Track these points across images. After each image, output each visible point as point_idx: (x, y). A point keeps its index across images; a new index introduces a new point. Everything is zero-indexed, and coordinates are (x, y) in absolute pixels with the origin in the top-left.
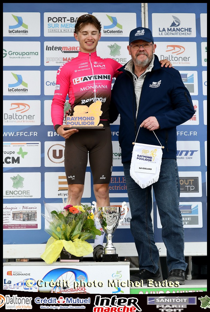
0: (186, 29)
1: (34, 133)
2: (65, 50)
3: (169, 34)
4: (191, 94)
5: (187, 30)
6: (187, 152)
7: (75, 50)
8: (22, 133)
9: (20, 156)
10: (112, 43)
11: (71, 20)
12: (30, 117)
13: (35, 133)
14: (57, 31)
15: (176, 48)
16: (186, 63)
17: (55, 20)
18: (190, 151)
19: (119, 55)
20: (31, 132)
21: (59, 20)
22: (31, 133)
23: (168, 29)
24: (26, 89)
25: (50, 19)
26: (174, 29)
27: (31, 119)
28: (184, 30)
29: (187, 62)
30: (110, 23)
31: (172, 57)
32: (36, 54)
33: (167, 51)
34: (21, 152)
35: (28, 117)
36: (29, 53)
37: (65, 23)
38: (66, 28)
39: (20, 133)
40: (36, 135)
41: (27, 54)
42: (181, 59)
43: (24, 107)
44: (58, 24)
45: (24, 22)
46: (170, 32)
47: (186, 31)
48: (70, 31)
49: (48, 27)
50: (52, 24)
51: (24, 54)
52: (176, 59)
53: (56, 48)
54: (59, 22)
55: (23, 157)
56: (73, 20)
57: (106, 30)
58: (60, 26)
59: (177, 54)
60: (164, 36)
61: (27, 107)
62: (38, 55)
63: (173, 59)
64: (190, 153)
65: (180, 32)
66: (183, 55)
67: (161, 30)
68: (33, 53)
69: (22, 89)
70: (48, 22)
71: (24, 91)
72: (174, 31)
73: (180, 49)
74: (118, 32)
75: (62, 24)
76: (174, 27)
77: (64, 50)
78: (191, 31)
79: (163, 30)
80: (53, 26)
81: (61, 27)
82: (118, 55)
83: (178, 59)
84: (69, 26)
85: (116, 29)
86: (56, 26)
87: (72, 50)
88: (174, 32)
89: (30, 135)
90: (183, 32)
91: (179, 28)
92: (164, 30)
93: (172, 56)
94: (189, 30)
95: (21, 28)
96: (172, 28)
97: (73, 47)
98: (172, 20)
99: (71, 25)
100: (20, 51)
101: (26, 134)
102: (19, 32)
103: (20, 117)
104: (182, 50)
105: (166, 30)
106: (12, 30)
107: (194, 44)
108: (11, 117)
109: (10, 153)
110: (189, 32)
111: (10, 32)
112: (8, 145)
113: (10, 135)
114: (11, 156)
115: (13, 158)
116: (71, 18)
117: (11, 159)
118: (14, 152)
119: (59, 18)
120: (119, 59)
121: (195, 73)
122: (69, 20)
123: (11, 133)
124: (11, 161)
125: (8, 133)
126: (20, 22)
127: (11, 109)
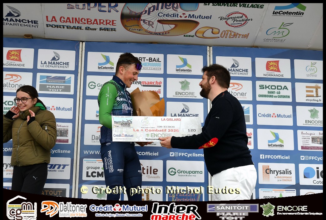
0: (244, 70)
2: (144, 84)
4: (247, 123)
5: (245, 71)
7: (152, 84)
10: (183, 80)
11: (149, 60)
15: (235, 85)
16: (243, 98)
19: (188, 89)
26: (234, 69)
28: (242, 70)
29: (245, 96)
30: (182, 63)
37: (145, 62)
38: (146, 66)
42: (239, 94)
45: (111, 60)
47: (244, 71)
48: (148, 69)
52: (235, 94)
53: (137, 82)
56: (151, 60)
57: (178, 69)
59: (236, 90)
65: (239, 72)
66: (241, 91)
74: (188, 70)
78: (248, 72)
84: (148, 65)
85: (186, 68)
87: (150, 84)
88: (234, 72)
90: (241, 73)
91: (238, 69)
94: (246, 70)
95: (108, 65)
97: (150, 82)
98: (232, 63)
99: (149, 64)
102: (107, 68)
104: (240, 87)
106: (101, 66)
107: (250, 83)
108: (98, 138)
109: (96, 168)
110: (246, 73)
111: (99, 68)
112: (95, 162)
113: (96, 154)
114: (96, 171)
115: (98, 173)
116: (149, 58)
117: (96, 173)
118: (99, 168)
119: (139, 58)
120: (188, 93)
121: (251, 106)
122: (148, 60)
123: (97, 151)
124: (96, 175)
125: (95, 151)
126: (108, 60)
127: (97, 132)
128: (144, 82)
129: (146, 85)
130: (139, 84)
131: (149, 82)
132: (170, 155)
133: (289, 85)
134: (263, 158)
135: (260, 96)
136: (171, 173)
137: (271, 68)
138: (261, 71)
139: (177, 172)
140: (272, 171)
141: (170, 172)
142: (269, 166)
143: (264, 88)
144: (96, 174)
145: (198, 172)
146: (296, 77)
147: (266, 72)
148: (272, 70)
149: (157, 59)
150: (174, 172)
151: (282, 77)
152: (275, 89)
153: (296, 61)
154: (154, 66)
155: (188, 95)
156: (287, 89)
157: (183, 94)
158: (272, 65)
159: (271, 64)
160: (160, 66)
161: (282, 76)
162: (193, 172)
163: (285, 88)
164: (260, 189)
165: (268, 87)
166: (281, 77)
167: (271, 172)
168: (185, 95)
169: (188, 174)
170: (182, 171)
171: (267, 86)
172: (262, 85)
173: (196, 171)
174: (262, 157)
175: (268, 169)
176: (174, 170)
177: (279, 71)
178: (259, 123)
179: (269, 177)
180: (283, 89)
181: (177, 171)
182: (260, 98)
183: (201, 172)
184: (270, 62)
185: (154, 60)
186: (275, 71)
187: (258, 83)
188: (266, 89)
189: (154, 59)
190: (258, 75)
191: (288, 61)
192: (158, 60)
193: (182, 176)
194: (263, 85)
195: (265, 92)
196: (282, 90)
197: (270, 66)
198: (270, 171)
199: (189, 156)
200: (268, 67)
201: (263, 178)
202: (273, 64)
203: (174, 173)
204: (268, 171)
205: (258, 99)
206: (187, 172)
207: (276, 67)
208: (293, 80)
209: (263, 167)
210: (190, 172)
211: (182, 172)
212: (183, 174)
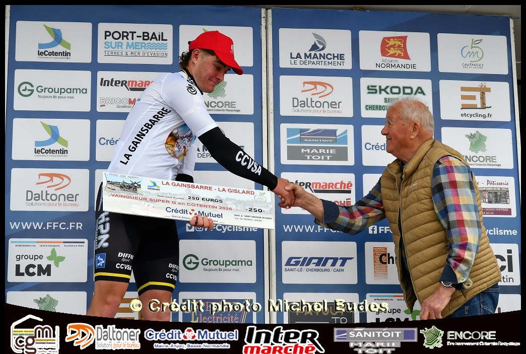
0: (336, 55)
1: (77, 224)
2: (132, 86)
3: (307, 63)
5: (337, 57)
6: (335, 260)
8: (56, 225)
9: (52, 263)
11: (144, 36)
12: (70, 197)
13: (79, 225)
14: (120, 54)
15: (318, 86)
16: (335, 111)
17: (116, 35)
18: (341, 259)
19: (223, 95)
20: (71, 223)
21: (123, 36)
22: (72, 225)
23: (305, 54)
24: (65, 151)
25: (108, 34)
26: (315, 54)
27: (73, 200)
28: (332, 57)
29: (337, 109)
31: (312, 101)
32: (83, 91)
33: (302, 91)
34: (53, 256)
35: (68, 197)
36: (72, 90)
37: (134, 41)
38: (137, 50)
39: (52, 225)
40: (80, 227)
41: (69, 91)
42: (326, 104)
43: (61, 180)
44: (121, 43)
45: (65, 37)
46: (308, 59)
47: (336, 59)
48: (141, 55)
49: (105, 47)
50: (111, 42)
51: (63, 91)
52: (318, 104)
53: (118, 82)
54: (123, 39)
55: (57, 265)
56: (148, 36)
58: (124, 46)
59: (320, 97)
60: (298, 66)
61: (66, 181)
62: (86, 93)
63: (314, 104)
64: (340, 262)
65: (326, 60)
66: (329, 99)
67: (294, 55)
68: (78, 91)
69: (58, 150)
70: (106, 39)
71: (61, 153)
72: (315, 58)
73: (326, 87)
75: (128, 43)
76: (315, 52)
77: (130, 87)
78: (344, 59)
79: (297, 55)
80: (113, 45)
81: (127, 48)
82: (221, 96)
83: (322, 105)
84: (140, 47)
86: (119, 46)
87: (145, 86)
88: (315, 60)
89: (69, 228)
90: (330, 61)
91: (324, 54)
92: (299, 56)
93: (311, 99)
94: (341, 57)
95: (59, 48)
96: (313, 53)
97: (146, 82)
98: (312, 41)
99: (143, 45)
100: (57, 86)
101: (63, 226)
102: (56, 54)
103: (54, 198)
104: (329, 89)
105: (303, 56)
106: (43, 50)
107: (349, 81)
108: (39, 197)
109: (35, 257)
110: (339, 61)
111: (40, 54)
112: (32, 244)
113: (35, 228)
114: (36, 263)
115: (40, 266)
116: (144, 33)
117: (36, 268)
118: (41, 257)
119: (123, 32)
120: (222, 102)
121: (350, 128)
122: (141, 37)
123: (38, 224)
124: (36, 272)
125: (32, 224)
126: (58, 37)
127: (38, 184)
128: (133, 82)
129: (137, 87)
130: (122, 86)
131: (142, 82)
132: (187, 228)
133: (427, 85)
134: (375, 232)
135: (370, 108)
136: (189, 266)
137: (392, 52)
138: (370, 58)
139: (200, 264)
140: (392, 258)
141: (186, 262)
142: (386, 249)
143: (376, 93)
144: (35, 270)
145: (243, 263)
146: (442, 69)
147: (380, 59)
148: (393, 56)
149: (159, 35)
150: (194, 263)
151: (413, 70)
152: (399, 93)
153: (441, 37)
154: (154, 50)
155: (223, 108)
156: (423, 93)
157: (213, 104)
158: (393, 46)
159: (391, 43)
160: (165, 49)
161: (414, 66)
162: (234, 263)
163: (419, 91)
164: (368, 295)
165: (385, 90)
166: (410, 70)
167: (391, 260)
168: (217, 108)
169: (223, 267)
170: (210, 261)
171: (383, 87)
172: (372, 86)
173: (239, 261)
174: (373, 230)
175: (385, 255)
176: (194, 260)
177: (406, 57)
178: (366, 162)
179: (386, 271)
180: (415, 94)
181: (200, 261)
182: (368, 111)
183: (249, 263)
184: (389, 39)
185: (154, 37)
186: (399, 56)
187: (365, 82)
188: (380, 93)
189: (154, 34)
190: (364, 66)
191: (425, 37)
192: (161, 37)
193: (210, 270)
194: (375, 86)
195: (378, 99)
196: (413, 95)
197: (389, 48)
198: (389, 258)
199: (225, 230)
200: (385, 49)
201: (375, 272)
202: (395, 42)
203: (195, 265)
204: (384, 259)
205: (365, 114)
206: (221, 263)
207: (402, 50)
208: (435, 76)
209: (374, 250)
210: (228, 263)
211: (212, 262)
212: (212, 266)
